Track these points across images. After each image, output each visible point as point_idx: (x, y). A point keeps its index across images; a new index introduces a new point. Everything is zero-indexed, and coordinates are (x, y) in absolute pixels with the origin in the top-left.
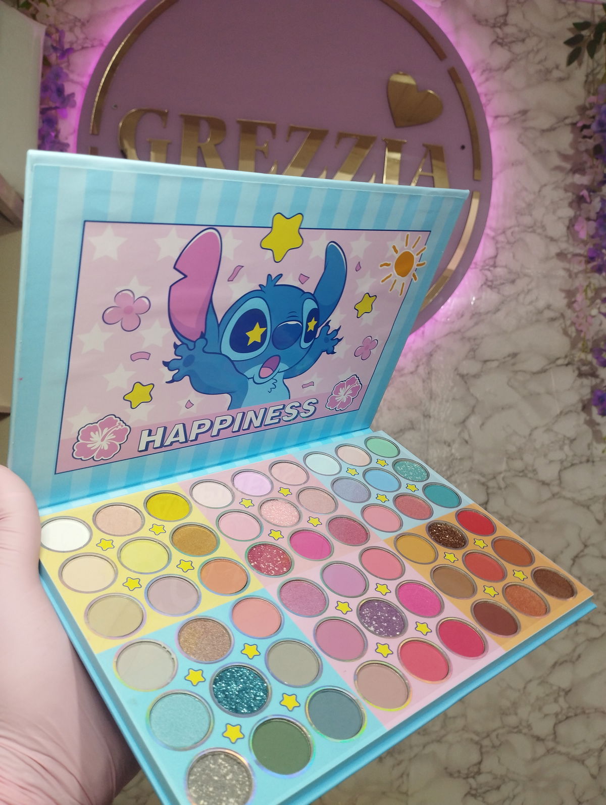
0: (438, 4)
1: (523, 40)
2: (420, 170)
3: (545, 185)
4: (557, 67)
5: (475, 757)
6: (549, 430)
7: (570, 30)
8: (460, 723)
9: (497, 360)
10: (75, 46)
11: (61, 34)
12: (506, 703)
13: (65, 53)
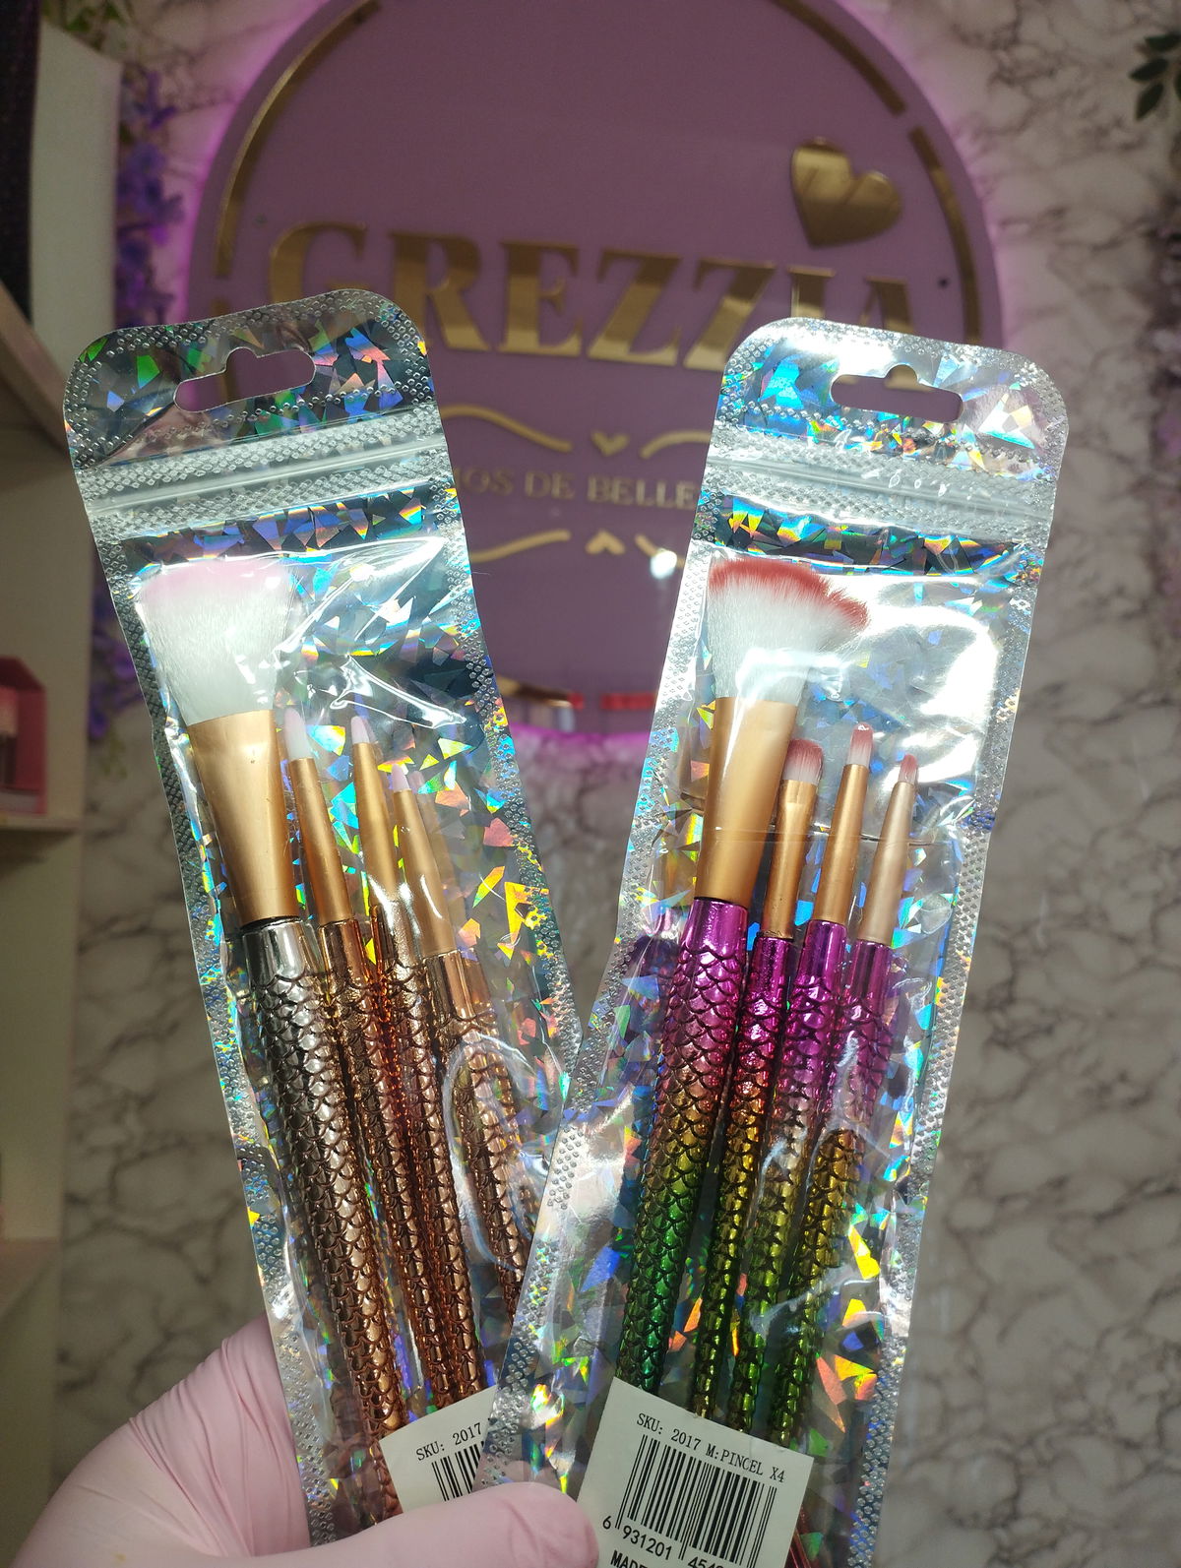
0: (884, 7)
1: (1051, 73)
3: (1101, 355)
4: (1118, 123)
5: (1005, 1487)
6: (1129, 833)
7: (1141, 49)
8: (974, 1419)
10: (179, 103)
11: (153, 80)
12: (1062, 1377)
13: (161, 115)
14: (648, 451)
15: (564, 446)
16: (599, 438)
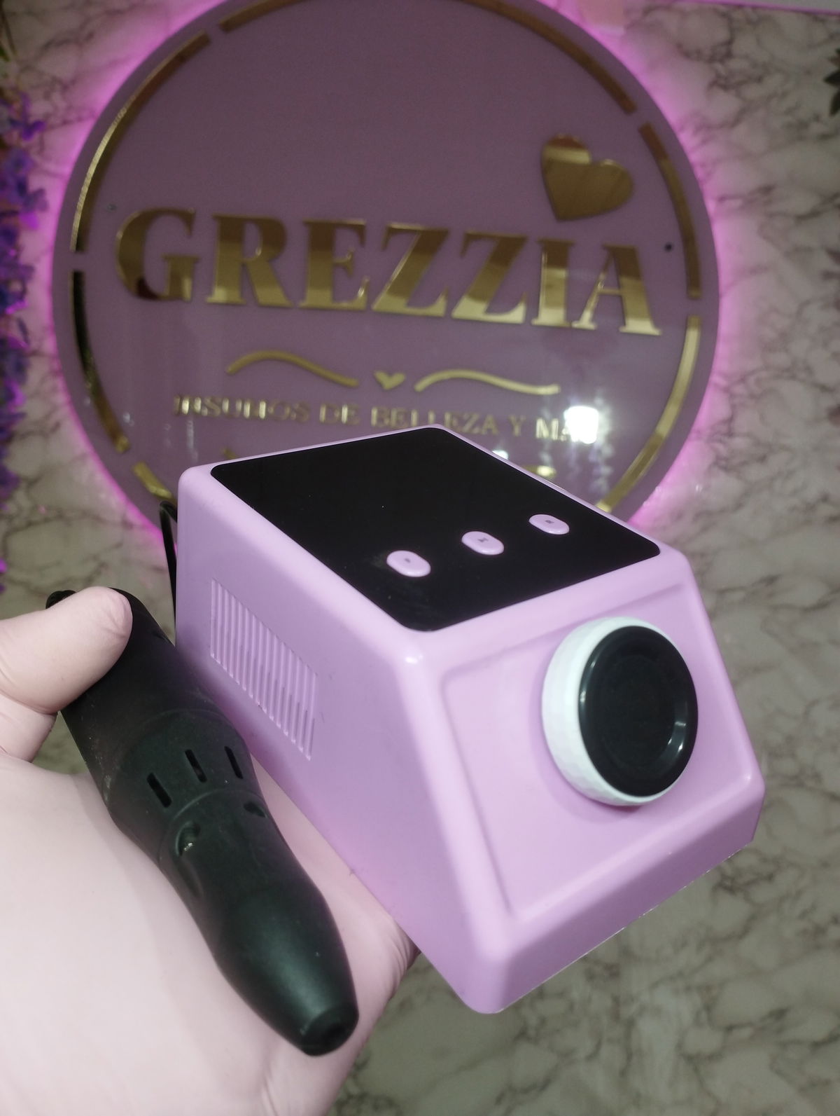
0: (620, 31)
1: (759, 80)
2: (600, 287)
3: (807, 303)
4: (817, 118)
7: (833, 60)
9: (742, 588)
10: (52, 121)
11: (25, 98)
13: (32, 128)
14: (421, 385)
15: (352, 382)
16: (382, 377)
